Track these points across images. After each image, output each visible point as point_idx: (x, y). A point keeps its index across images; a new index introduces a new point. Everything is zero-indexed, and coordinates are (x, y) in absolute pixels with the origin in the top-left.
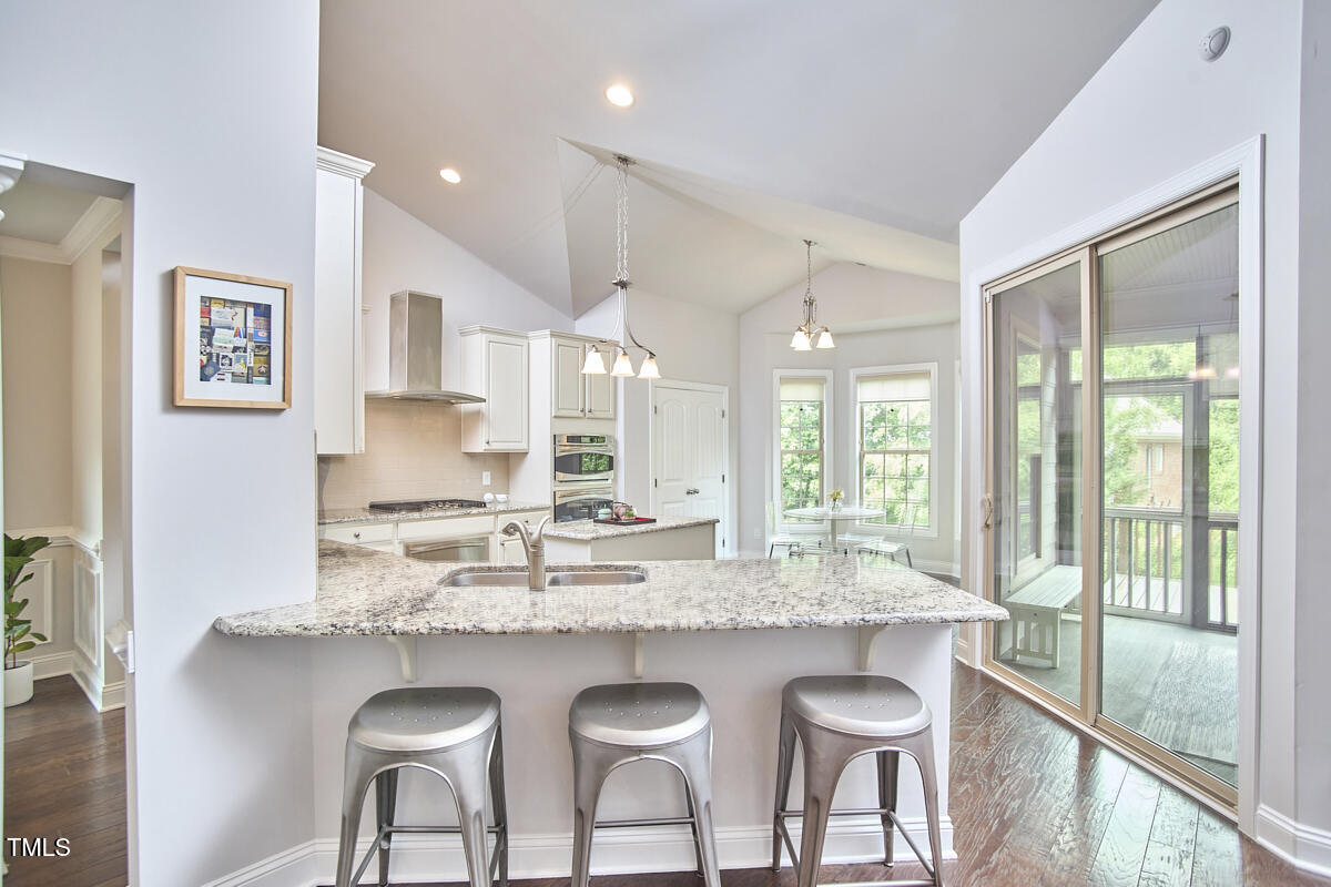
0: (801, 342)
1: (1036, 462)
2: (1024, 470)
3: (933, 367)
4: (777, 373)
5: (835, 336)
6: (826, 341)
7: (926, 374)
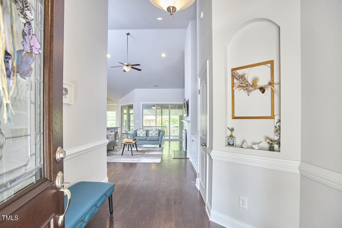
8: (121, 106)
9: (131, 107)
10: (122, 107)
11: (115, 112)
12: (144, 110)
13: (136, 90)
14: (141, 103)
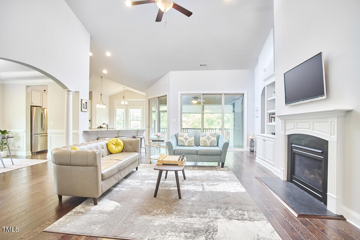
0: (123, 103)
1: (155, 121)
2: (153, 121)
3: (142, 107)
4: (116, 107)
5: (128, 102)
6: (126, 103)
7: (141, 108)
8: (148, 99)
9: (162, 101)
10: (149, 101)
11: (140, 110)
12: (184, 107)
13: (171, 73)
14: (180, 93)
